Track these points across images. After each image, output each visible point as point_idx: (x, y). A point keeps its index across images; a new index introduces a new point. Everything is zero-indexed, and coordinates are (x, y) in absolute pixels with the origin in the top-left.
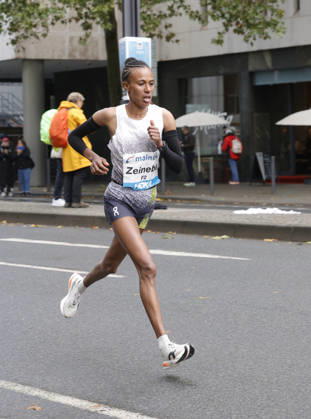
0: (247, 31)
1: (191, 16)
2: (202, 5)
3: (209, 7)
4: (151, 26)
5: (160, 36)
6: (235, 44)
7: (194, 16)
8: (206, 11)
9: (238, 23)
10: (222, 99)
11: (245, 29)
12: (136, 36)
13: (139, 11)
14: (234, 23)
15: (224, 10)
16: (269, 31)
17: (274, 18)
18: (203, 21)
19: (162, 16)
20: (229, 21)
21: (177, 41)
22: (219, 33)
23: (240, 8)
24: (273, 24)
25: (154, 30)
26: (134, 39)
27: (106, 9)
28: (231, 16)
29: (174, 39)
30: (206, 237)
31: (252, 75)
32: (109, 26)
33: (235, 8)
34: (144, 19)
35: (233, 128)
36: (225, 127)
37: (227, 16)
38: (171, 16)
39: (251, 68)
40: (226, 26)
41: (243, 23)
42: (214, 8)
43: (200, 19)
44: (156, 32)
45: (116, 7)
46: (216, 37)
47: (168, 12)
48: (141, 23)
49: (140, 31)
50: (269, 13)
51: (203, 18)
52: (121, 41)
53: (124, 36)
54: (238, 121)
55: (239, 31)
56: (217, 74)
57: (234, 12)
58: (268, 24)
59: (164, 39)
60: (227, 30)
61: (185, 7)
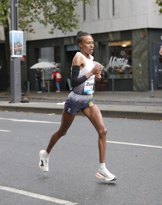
0: (63, 29)
1: (40, 22)
2: (45, 17)
3: (48, 18)
4: (23, 26)
5: (27, 30)
6: (59, 34)
7: (41, 22)
8: (47, 20)
9: (60, 25)
10: (53, 57)
11: (62, 27)
12: (17, 30)
13: (18, 20)
14: (58, 25)
15: (54, 20)
16: (72, 28)
17: (75, 23)
18: (45, 24)
19: (28, 22)
20: (56, 24)
21: (34, 32)
22: (52, 29)
23: (61, 19)
24: (74, 26)
25: (25, 27)
26: (16, 31)
27: (4, 19)
28: (57, 22)
29: (33, 32)
30: (45, 114)
31: (66, 46)
32: (6, 26)
33: (58, 19)
34: (21, 23)
35: (58, 69)
36: (54, 68)
37: (55, 22)
38: (32, 22)
39: (65, 44)
40: (55, 26)
41: (62, 25)
42: (50, 19)
43: (44, 23)
44: (26, 28)
45: (9, 18)
46: (51, 31)
47: (30, 20)
48: (19, 25)
49: (18, 28)
50: (73, 21)
51: (45, 23)
52: (10, 32)
53: (11, 30)
54: (60, 65)
55: (60, 28)
56: (52, 46)
57: (58, 20)
58: (72, 26)
59: (29, 32)
60: (55, 28)
61: (38, 18)
